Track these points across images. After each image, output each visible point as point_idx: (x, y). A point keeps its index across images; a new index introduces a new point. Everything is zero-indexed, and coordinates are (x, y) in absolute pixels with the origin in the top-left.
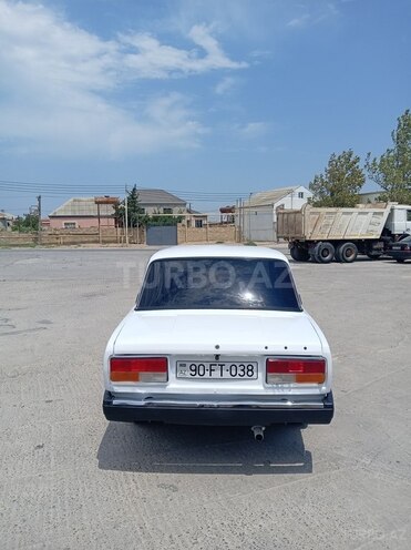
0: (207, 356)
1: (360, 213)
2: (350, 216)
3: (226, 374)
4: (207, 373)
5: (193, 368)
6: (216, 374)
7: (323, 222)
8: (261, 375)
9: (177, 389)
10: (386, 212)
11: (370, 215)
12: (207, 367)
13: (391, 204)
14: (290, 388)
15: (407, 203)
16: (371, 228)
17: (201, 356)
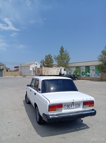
0: (70, 103)
1: (55, 69)
2: (53, 70)
3: (75, 107)
4: (71, 107)
5: (68, 106)
6: (73, 107)
7: (47, 71)
8: (82, 106)
9: (64, 112)
10: (60, 69)
11: (57, 69)
12: (71, 106)
13: (61, 67)
14: (87, 108)
15: (64, 67)
16: (57, 72)
17: (69, 103)
